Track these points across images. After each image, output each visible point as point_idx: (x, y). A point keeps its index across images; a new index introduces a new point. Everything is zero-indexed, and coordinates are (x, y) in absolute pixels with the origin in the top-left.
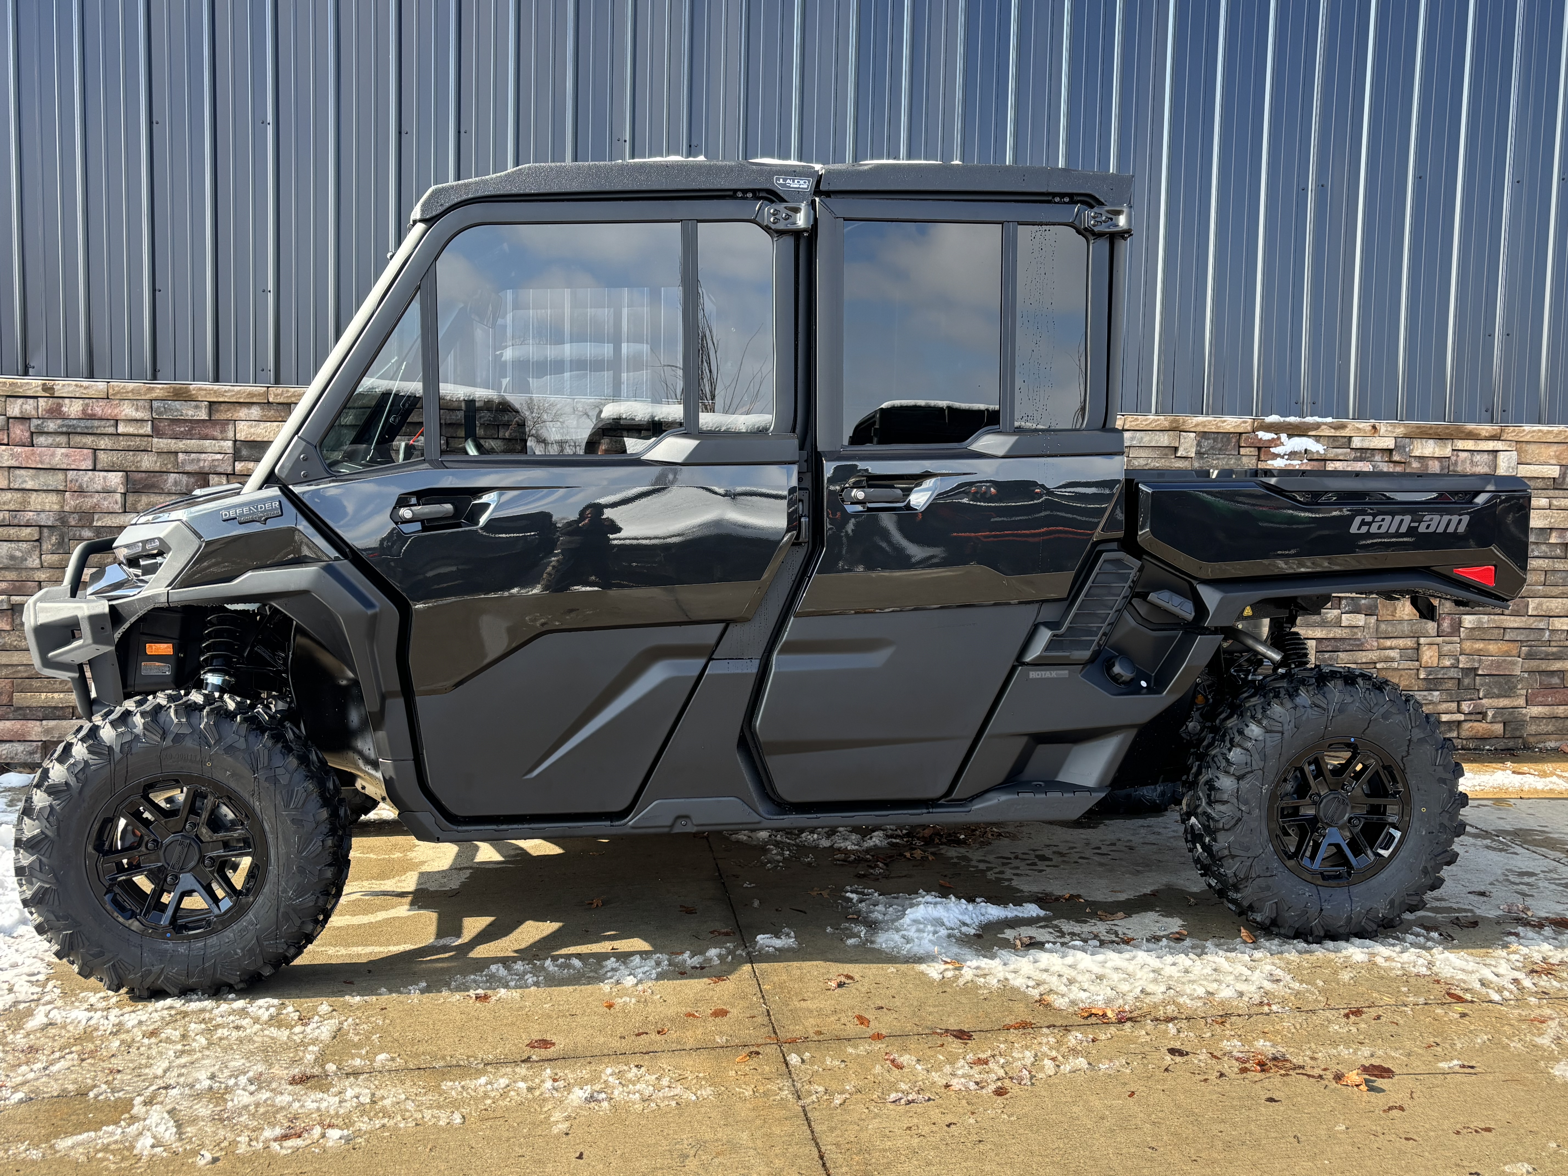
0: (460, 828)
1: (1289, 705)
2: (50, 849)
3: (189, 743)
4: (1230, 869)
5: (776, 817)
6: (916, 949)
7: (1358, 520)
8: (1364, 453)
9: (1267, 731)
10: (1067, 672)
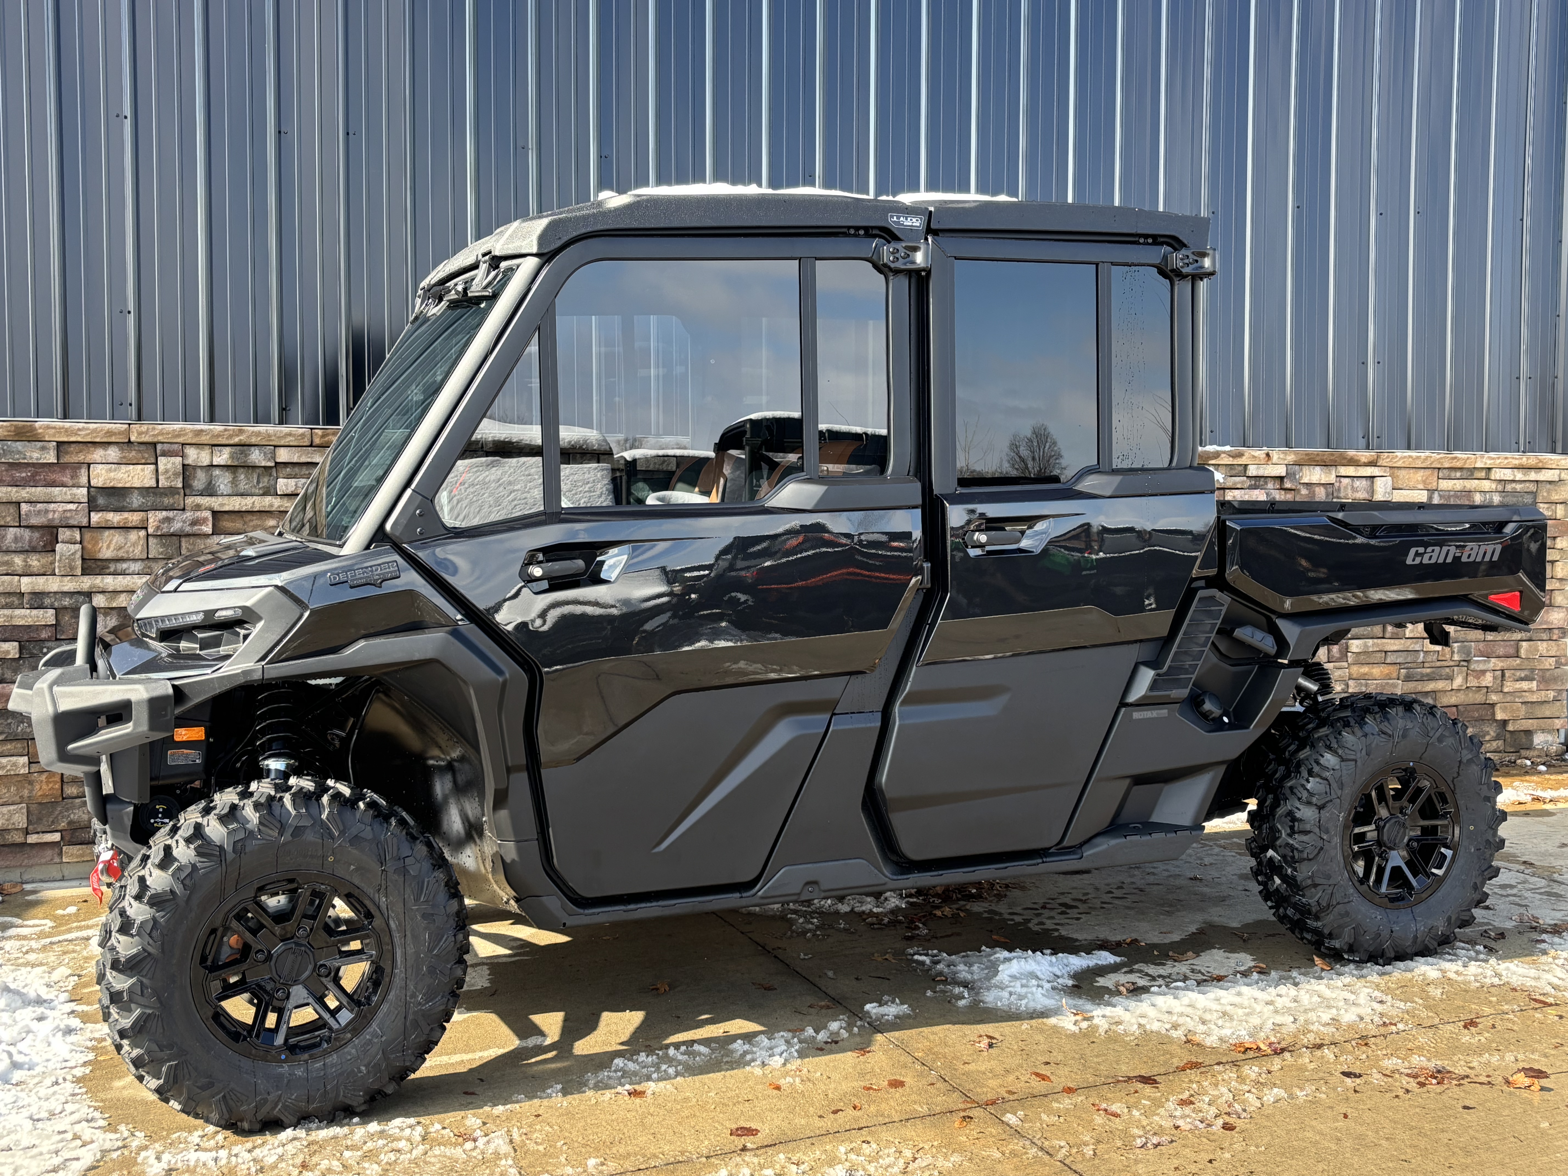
0: (587, 911)
1: (1359, 733)
2: (153, 969)
3: (310, 837)
4: (1312, 898)
5: (899, 877)
6: (1032, 1005)
7: (1413, 551)
8: (1258, 481)
9: (1343, 760)
10: (1166, 711)
